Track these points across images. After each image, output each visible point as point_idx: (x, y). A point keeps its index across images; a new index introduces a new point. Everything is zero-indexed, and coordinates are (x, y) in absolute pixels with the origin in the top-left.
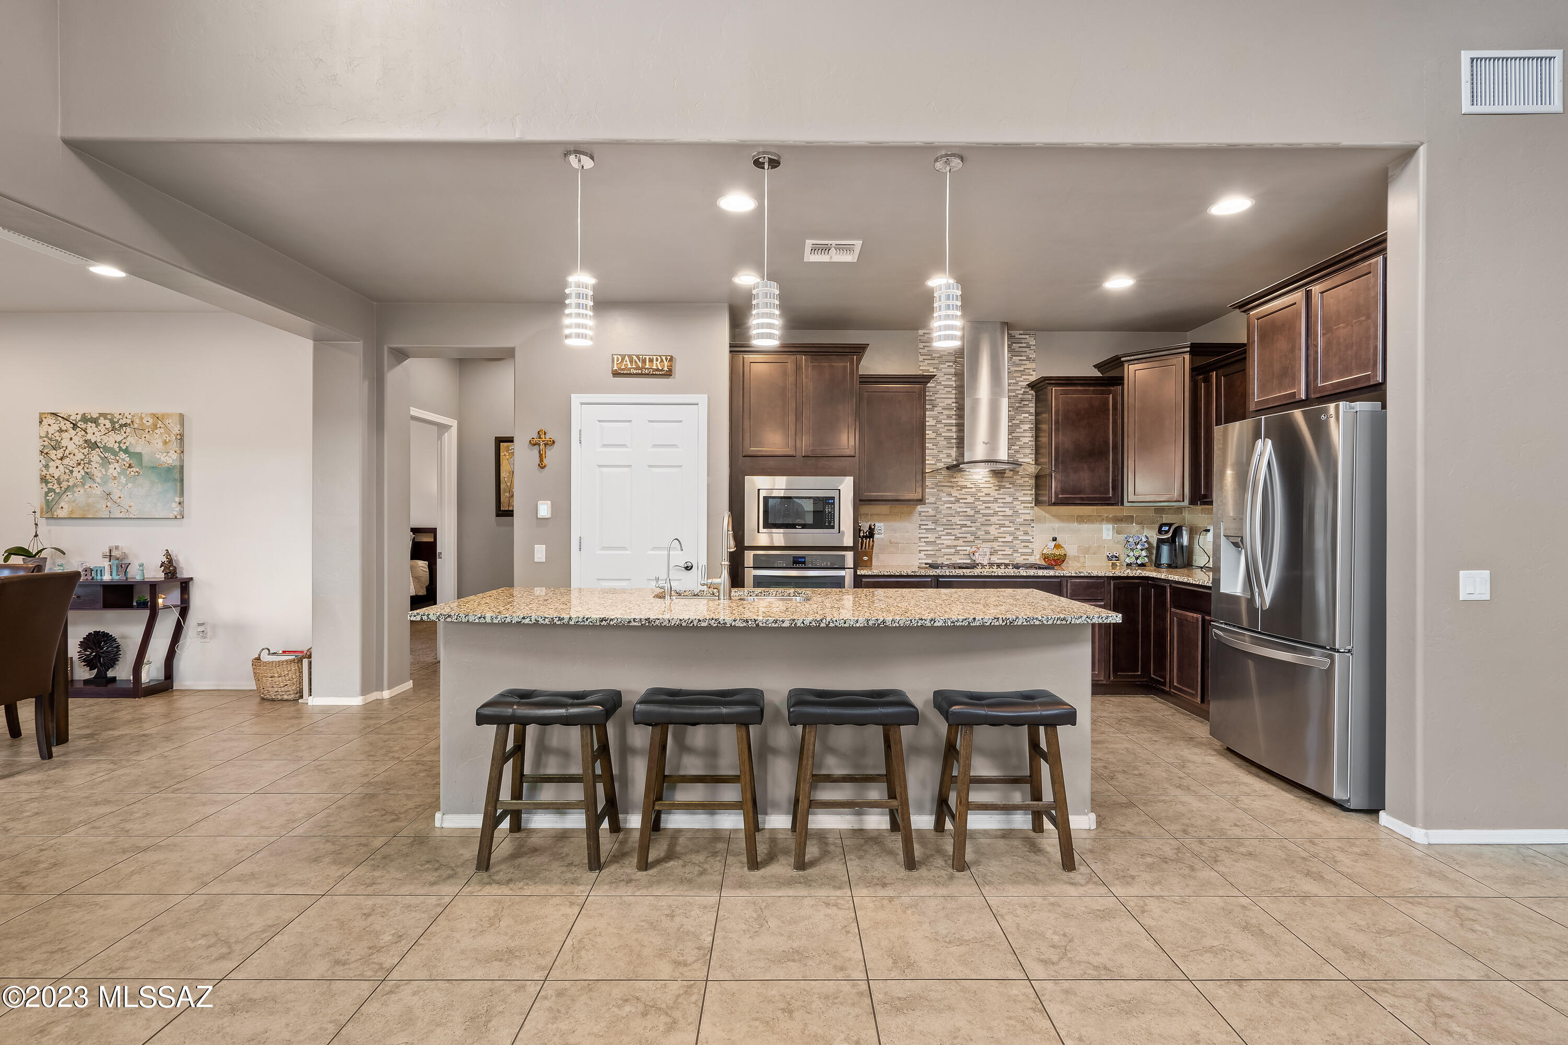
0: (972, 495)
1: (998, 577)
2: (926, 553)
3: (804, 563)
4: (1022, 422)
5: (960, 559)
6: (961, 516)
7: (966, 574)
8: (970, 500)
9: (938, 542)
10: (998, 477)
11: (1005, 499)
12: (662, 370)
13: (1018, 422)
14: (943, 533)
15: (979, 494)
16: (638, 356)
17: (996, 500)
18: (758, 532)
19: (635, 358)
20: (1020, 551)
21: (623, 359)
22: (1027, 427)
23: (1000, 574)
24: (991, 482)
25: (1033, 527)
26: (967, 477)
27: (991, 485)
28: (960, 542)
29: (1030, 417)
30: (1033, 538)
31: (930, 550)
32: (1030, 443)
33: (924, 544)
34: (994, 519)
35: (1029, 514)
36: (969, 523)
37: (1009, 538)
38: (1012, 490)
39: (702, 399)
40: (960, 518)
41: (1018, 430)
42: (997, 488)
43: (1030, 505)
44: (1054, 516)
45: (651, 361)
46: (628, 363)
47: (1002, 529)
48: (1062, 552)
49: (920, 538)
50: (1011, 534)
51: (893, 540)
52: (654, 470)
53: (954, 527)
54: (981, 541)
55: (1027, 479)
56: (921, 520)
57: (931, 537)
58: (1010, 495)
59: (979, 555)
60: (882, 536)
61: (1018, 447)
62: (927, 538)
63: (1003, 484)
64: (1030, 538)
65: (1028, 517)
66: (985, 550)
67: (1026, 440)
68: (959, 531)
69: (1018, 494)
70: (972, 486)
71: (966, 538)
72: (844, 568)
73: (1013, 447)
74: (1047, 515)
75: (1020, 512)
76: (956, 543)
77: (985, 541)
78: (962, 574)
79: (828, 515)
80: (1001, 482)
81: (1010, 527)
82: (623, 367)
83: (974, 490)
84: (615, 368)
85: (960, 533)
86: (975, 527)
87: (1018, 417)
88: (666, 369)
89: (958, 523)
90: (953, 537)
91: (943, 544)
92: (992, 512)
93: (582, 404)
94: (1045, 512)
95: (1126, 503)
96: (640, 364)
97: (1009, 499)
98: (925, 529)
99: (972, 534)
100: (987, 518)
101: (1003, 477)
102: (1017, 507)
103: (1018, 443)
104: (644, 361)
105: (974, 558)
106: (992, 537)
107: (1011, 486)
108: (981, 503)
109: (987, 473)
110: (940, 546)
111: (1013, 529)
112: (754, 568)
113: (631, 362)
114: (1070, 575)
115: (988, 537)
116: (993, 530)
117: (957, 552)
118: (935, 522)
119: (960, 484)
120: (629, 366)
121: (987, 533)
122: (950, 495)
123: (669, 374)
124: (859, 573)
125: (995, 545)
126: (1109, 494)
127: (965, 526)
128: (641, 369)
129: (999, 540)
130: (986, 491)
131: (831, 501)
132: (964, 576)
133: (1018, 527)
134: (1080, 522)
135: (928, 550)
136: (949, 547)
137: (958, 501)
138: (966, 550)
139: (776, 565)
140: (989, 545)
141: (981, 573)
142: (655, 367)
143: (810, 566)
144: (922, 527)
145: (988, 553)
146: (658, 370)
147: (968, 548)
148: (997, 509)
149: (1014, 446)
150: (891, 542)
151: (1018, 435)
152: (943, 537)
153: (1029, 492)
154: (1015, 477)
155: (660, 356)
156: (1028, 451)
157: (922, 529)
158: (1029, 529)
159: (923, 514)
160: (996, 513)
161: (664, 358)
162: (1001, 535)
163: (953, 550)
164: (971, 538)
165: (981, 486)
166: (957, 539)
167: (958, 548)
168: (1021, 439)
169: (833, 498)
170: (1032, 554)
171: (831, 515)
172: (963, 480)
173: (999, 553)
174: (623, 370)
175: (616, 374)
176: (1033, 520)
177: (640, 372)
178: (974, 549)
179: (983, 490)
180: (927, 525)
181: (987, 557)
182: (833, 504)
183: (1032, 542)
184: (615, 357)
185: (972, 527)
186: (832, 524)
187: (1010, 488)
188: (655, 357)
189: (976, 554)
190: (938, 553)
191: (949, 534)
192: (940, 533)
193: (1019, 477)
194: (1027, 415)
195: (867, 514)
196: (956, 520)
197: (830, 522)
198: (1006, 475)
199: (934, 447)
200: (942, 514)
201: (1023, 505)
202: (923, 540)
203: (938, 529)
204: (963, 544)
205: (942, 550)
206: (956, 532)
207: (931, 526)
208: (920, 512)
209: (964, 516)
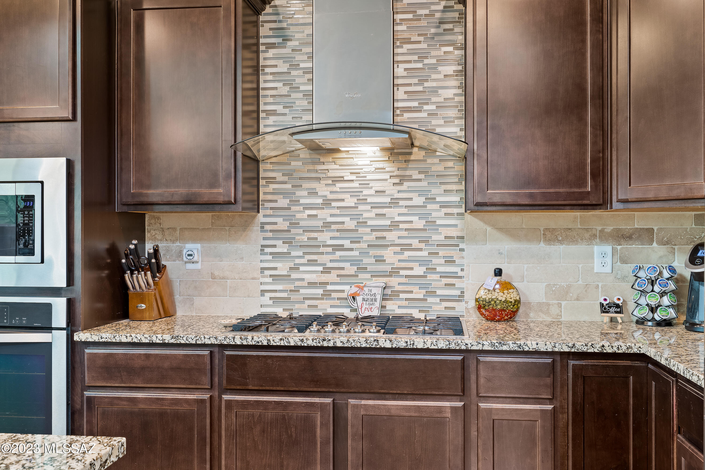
0: (353, 193)
1: (335, 349)
2: (273, 295)
4: (441, 61)
5: (332, 306)
6: (333, 231)
7: (272, 343)
8: (350, 202)
9: (293, 276)
10: (400, 161)
11: (411, 199)
13: (434, 61)
14: (303, 261)
15: (366, 192)
17: (395, 202)
20: (439, 292)
22: (450, 69)
23: (339, 344)
24: (387, 169)
25: (462, 250)
26: (339, 162)
27: (387, 176)
28: (332, 277)
29: (457, 52)
30: (462, 270)
32: (457, 99)
33: (270, 280)
34: (392, 236)
35: (456, 226)
36: (347, 243)
37: (419, 271)
38: (424, 184)
40: (331, 234)
41: (434, 76)
42: (397, 181)
43: (456, 211)
44: (500, 230)
47: (407, 254)
48: (512, 296)
49: (263, 269)
50: (422, 262)
51: (216, 273)
53: (321, 250)
54: (368, 276)
55: (451, 164)
56: (264, 239)
57: (282, 267)
58: (421, 193)
59: (364, 299)
60: (198, 266)
61: (434, 107)
62: (275, 269)
63: (408, 173)
64: (457, 269)
65: (454, 233)
66: (374, 291)
67: (450, 93)
68: (331, 257)
69: (435, 191)
70: (353, 177)
71: (343, 269)
72: (49, 329)
73: (426, 107)
74: (489, 229)
75: (439, 222)
76: (325, 278)
77: (375, 275)
78: (265, 343)
79: (24, 229)
80: (405, 169)
81: (421, 250)
83: (356, 185)
85: (331, 261)
86: (357, 249)
87: (433, 53)
89: (330, 242)
90: (321, 268)
91: (303, 280)
92: (388, 223)
94: (485, 223)
95: (615, 205)
97: (418, 201)
98: (271, 254)
99: (353, 262)
100: (379, 234)
101: (407, 159)
102: (434, 214)
103: (434, 99)
105: (355, 306)
106: (388, 268)
107: (422, 176)
108: (368, 207)
109: (379, 154)
110: (297, 284)
111: (425, 253)
114: (480, 347)
115: (381, 267)
116: (390, 256)
117: (327, 295)
118: (288, 242)
121: (380, 260)
122: (313, 193)
124: (76, 338)
125: (394, 282)
126: (586, 186)
127: (341, 248)
129: (402, 272)
130: (378, 186)
131: (28, 203)
132: (269, 347)
133: (434, 249)
134: (550, 240)
135: (275, 291)
136: (312, 285)
137: (327, 203)
138: (343, 291)
140: (381, 281)
141: (302, 341)
144: (268, 250)
145: (379, 297)
147: (346, 288)
148: (398, 219)
149: (427, 104)
150: (213, 277)
151: (434, 84)
152: (302, 268)
153: (454, 187)
154: (429, 161)
156: (453, 113)
157: (266, 254)
158: (453, 253)
159: (267, 227)
160: (327, 225)
162: (403, 265)
163: (319, 290)
164: (350, 269)
165: (369, 177)
166: (327, 270)
167: (329, 287)
168: (440, 91)
169: (32, 198)
170: (460, 298)
171: (28, 230)
172: (337, 167)
173: (402, 296)
176: (462, 238)
178: (354, 290)
179: (372, 184)
180: (275, 246)
181: (377, 304)
182: (32, 208)
183: (461, 277)
185: (352, 250)
186: (31, 246)
187: (420, 180)
189: (359, 299)
190: (294, 297)
191: (312, 263)
192: (297, 261)
193: (437, 161)
194: (451, 49)
195: (174, 229)
196: (326, 237)
197: (26, 243)
198: (412, 157)
199: (287, 111)
200: (301, 227)
201: (445, 210)
202: (267, 273)
203: (294, 253)
204: (338, 280)
205: (302, 291)
206: (324, 259)
207: (282, 248)
208: (262, 223)
209: (338, 231)
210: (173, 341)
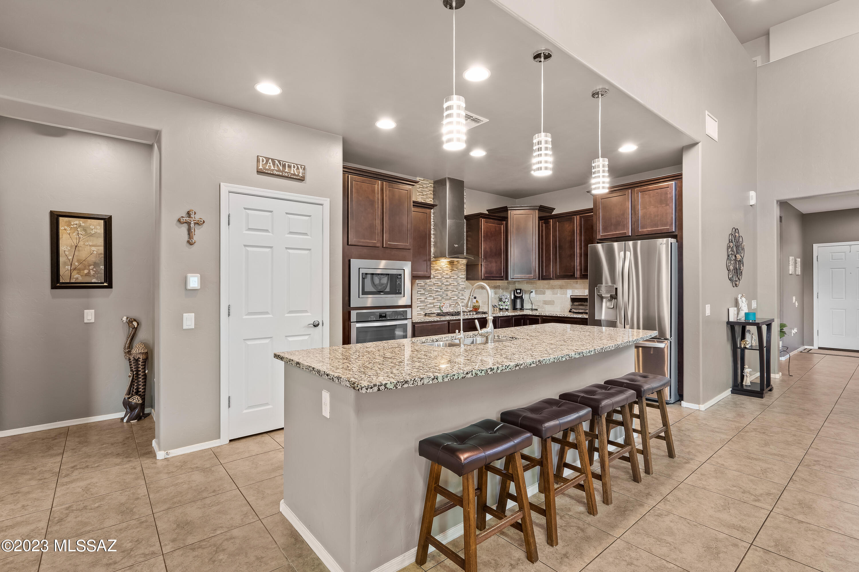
0: (441, 274)
2: (420, 307)
3: (385, 317)
5: (436, 310)
6: (436, 286)
8: (440, 277)
9: (426, 301)
10: (451, 265)
11: (454, 276)
12: (298, 175)
15: (444, 274)
16: (279, 161)
17: (450, 277)
18: (359, 297)
19: (277, 162)
21: (267, 162)
24: (449, 267)
25: (465, 292)
27: (448, 269)
28: (435, 301)
31: (422, 306)
33: (419, 302)
34: (450, 287)
35: (464, 284)
36: (439, 290)
37: (456, 298)
38: (457, 272)
39: (326, 202)
40: (435, 287)
42: (451, 270)
43: (464, 280)
44: (473, 285)
45: (289, 167)
46: (271, 165)
47: (453, 293)
50: (456, 295)
52: (291, 251)
53: (433, 292)
54: (444, 300)
55: (463, 266)
56: (418, 289)
57: (423, 298)
58: (456, 274)
59: (445, 307)
62: (421, 299)
63: (453, 269)
64: (464, 297)
65: (463, 286)
66: (446, 304)
68: (435, 294)
69: (459, 274)
70: (441, 269)
71: (438, 298)
72: (407, 319)
74: (470, 285)
75: (460, 283)
76: (434, 301)
77: (446, 300)
79: (398, 286)
80: (453, 267)
82: (267, 168)
83: (441, 271)
84: (261, 167)
85: (435, 296)
86: (442, 292)
88: (301, 175)
89: (435, 290)
90: (432, 298)
91: (428, 302)
92: (449, 283)
93: (230, 192)
94: (470, 283)
95: (509, 279)
96: (281, 168)
97: (456, 277)
98: (420, 294)
99: (441, 296)
100: (447, 287)
101: (453, 265)
102: (459, 281)
104: (284, 166)
105: (442, 309)
106: (449, 297)
107: (456, 269)
108: (444, 279)
111: (457, 293)
112: (357, 322)
113: (274, 164)
115: (447, 297)
116: (449, 293)
117: (434, 306)
118: (424, 290)
119: (435, 268)
120: (272, 168)
121: (447, 295)
123: (302, 179)
125: (450, 302)
126: (502, 274)
127: (437, 291)
128: (282, 172)
129: (452, 299)
130: (446, 272)
131: (399, 277)
133: (459, 291)
135: (421, 306)
136: (431, 304)
137: (434, 277)
139: (370, 320)
140: (448, 302)
142: (292, 172)
143: (389, 318)
144: (419, 292)
145: (448, 306)
146: (294, 175)
147: (439, 304)
148: (451, 282)
152: (428, 298)
153: (463, 273)
154: (458, 265)
155: (297, 165)
157: (419, 294)
158: (463, 292)
159: (419, 285)
161: (299, 166)
162: (452, 296)
163: (432, 306)
164: (440, 298)
165: (445, 269)
166: (434, 299)
167: (435, 304)
169: (400, 275)
170: (465, 306)
171: (400, 286)
174: (267, 169)
175: (259, 172)
176: (465, 288)
177: (281, 174)
178: (441, 305)
179: (445, 271)
180: (421, 291)
182: (401, 278)
183: (465, 300)
184: (261, 158)
185: (440, 292)
186: (400, 291)
187: (456, 271)
188: (292, 165)
189: (443, 307)
190: (426, 308)
191: (430, 296)
192: (427, 296)
193: (460, 265)
196: (434, 288)
197: (399, 290)
200: (428, 285)
201: (462, 280)
202: (419, 300)
203: (426, 293)
204: (437, 302)
205: (428, 306)
206: (433, 295)
207: (423, 292)
208: (417, 283)
209: (437, 286)
210: (439, 320)
